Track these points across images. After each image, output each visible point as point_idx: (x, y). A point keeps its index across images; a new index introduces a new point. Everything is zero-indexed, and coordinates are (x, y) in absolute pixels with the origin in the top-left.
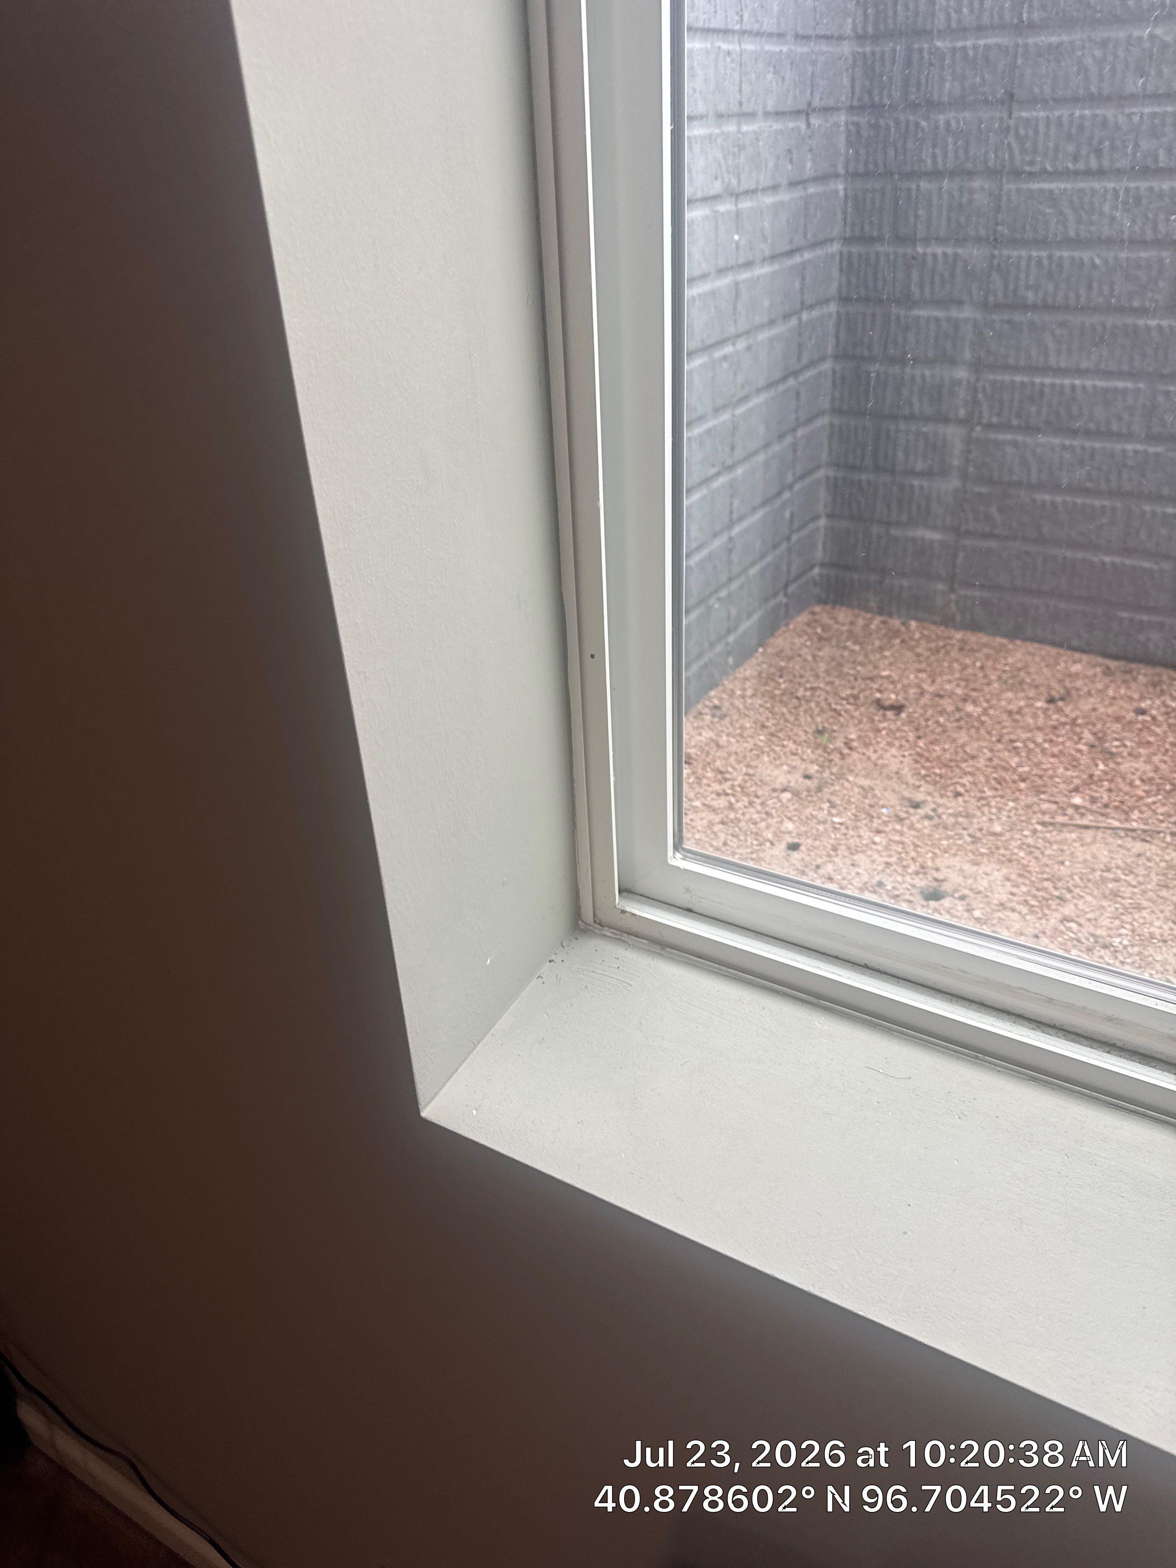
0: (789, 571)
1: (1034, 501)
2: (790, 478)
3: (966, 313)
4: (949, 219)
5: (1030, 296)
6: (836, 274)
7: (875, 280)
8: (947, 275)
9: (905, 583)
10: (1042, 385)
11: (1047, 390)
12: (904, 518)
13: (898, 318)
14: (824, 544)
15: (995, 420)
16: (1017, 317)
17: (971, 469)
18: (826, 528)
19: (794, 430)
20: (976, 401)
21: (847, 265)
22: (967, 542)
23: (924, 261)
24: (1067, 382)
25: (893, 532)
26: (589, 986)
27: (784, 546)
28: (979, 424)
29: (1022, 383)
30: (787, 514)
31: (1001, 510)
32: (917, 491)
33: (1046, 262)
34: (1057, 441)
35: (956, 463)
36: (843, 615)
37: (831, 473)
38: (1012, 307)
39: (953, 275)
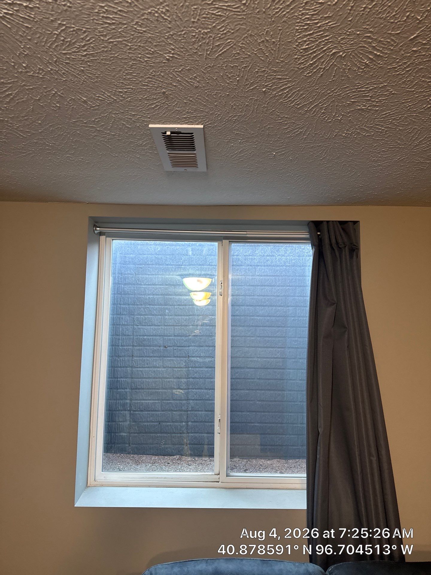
3: (128, 390)
4: (124, 374)
5: (139, 387)
13: (115, 391)
15: (135, 410)
16: (137, 391)
28: (132, 410)
29: (139, 402)
31: (138, 427)
35: (128, 418)
38: (136, 389)
39: (125, 384)
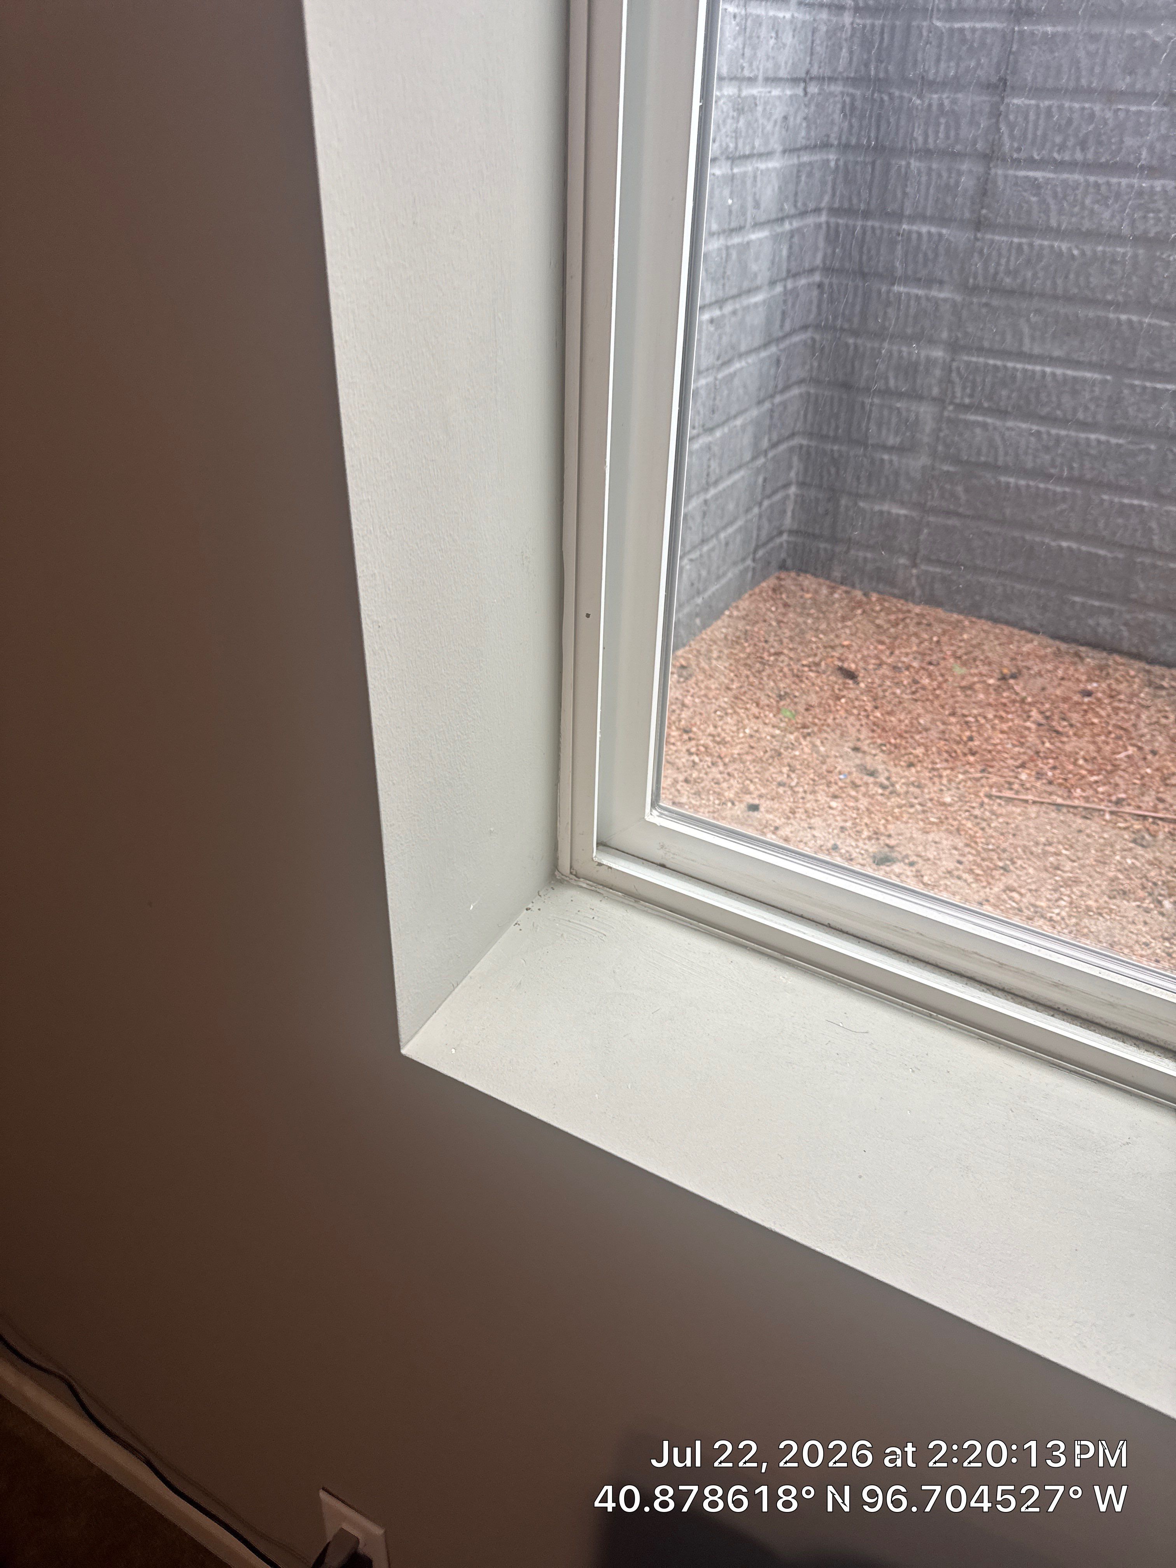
0: (758, 536)
1: (999, 482)
2: (765, 444)
4: (936, 199)
5: (1009, 281)
6: (821, 244)
7: (861, 253)
8: (931, 255)
9: (869, 555)
10: (1015, 369)
11: (1019, 374)
12: (872, 490)
13: (879, 292)
14: (793, 511)
15: (967, 401)
16: (995, 301)
17: (940, 448)
18: (797, 496)
19: (772, 396)
20: (950, 381)
21: (833, 236)
22: (932, 519)
23: (909, 239)
24: (1038, 368)
25: (861, 504)
26: (565, 935)
27: (756, 510)
28: (951, 403)
29: (996, 367)
30: (760, 480)
31: (967, 490)
32: (887, 466)
33: (1025, 247)
34: (1024, 426)
35: (926, 439)
36: (808, 581)
37: (805, 442)
38: (991, 291)
39: (937, 255)
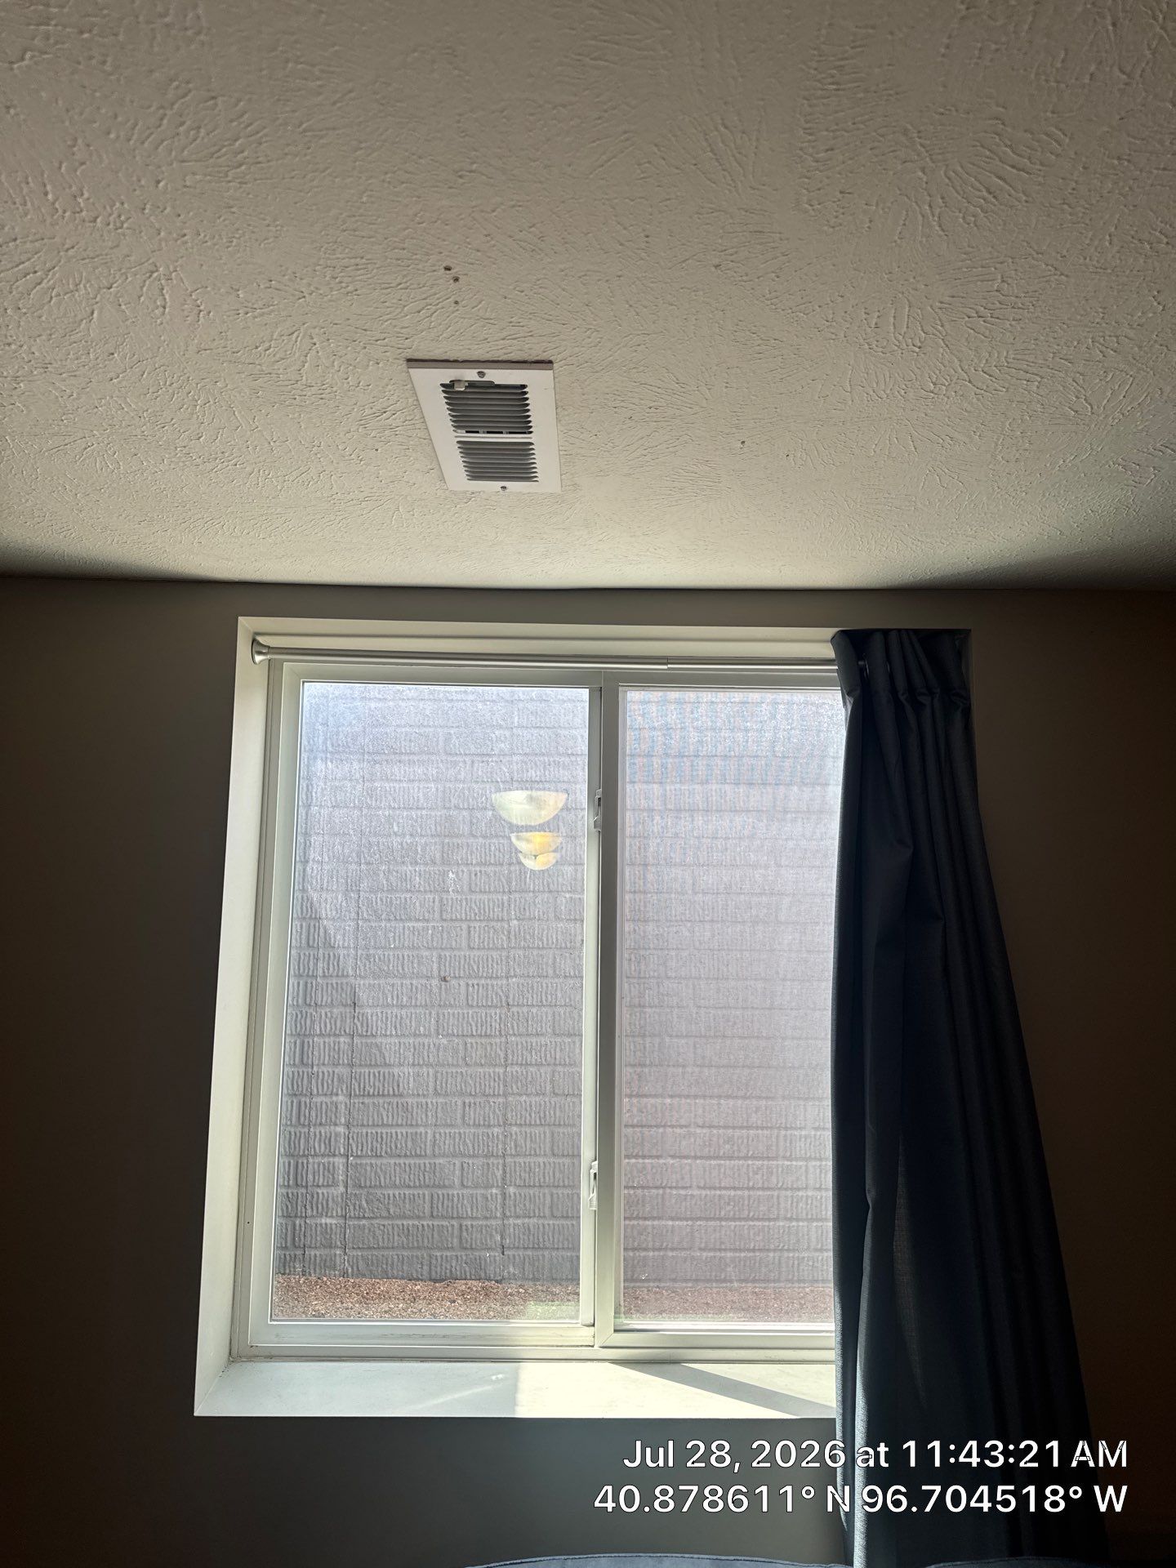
1: (384, 1194)
3: (341, 1099)
4: (329, 1056)
8: (330, 1082)
11: (384, 1136)
12: (314, 1212)
13: (305, 1102)
15: (359, 1153)
17: (349, 1181)
20: (349, 1144)
22: (351, 1223)
23: (318, 1076)
29: (372, 1133)
32: (321, 1196)
33: (377, 1074)
35: (341, 1178)
39: (333, 1081)
